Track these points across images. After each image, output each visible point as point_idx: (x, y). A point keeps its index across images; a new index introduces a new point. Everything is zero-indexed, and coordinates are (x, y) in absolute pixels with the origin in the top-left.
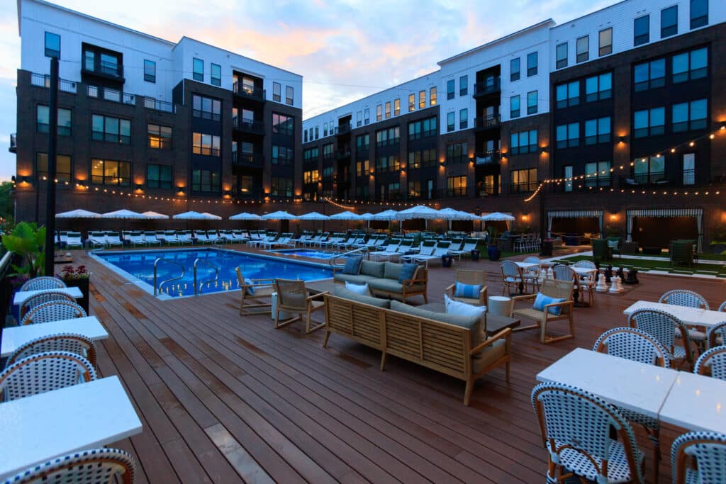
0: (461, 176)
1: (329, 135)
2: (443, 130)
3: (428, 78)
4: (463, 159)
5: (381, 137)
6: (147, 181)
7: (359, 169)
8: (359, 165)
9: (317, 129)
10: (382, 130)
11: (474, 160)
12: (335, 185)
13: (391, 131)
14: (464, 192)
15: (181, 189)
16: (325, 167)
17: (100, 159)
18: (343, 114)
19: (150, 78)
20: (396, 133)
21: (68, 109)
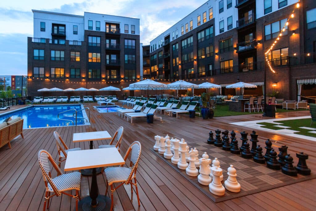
0: (229, 60)
1: (161, 47)
2: (217, 33)
3: (207, 4)
4: (230, 49)
5: (184, 43)
6: (70, 75)
7: (174, 63)
8: (174, 60)
9: (156, 45)
10: (184, 40)
11: (237, 48)
12: (164, 72)
13: (189, 39)
14: (232, 70)
15: (84, 78)
16: (159, 63)
17: (59, 68)
18: (166, 35)
19: (75, 33)
20: (191, 40)
21: (43, 49)
